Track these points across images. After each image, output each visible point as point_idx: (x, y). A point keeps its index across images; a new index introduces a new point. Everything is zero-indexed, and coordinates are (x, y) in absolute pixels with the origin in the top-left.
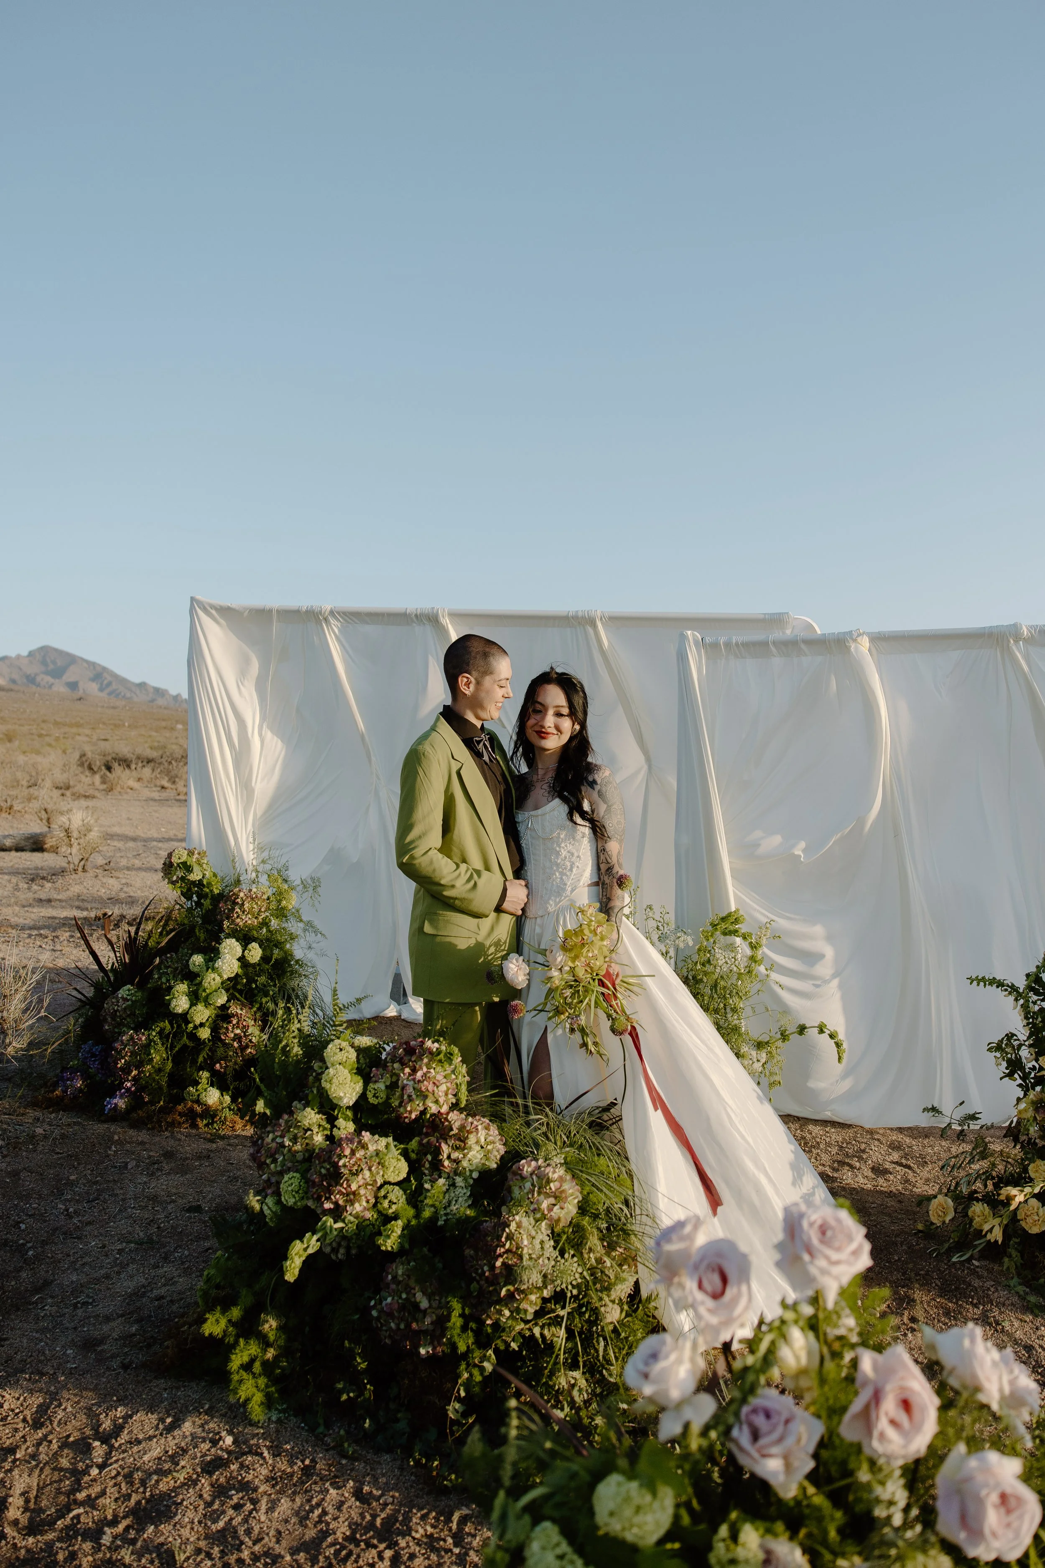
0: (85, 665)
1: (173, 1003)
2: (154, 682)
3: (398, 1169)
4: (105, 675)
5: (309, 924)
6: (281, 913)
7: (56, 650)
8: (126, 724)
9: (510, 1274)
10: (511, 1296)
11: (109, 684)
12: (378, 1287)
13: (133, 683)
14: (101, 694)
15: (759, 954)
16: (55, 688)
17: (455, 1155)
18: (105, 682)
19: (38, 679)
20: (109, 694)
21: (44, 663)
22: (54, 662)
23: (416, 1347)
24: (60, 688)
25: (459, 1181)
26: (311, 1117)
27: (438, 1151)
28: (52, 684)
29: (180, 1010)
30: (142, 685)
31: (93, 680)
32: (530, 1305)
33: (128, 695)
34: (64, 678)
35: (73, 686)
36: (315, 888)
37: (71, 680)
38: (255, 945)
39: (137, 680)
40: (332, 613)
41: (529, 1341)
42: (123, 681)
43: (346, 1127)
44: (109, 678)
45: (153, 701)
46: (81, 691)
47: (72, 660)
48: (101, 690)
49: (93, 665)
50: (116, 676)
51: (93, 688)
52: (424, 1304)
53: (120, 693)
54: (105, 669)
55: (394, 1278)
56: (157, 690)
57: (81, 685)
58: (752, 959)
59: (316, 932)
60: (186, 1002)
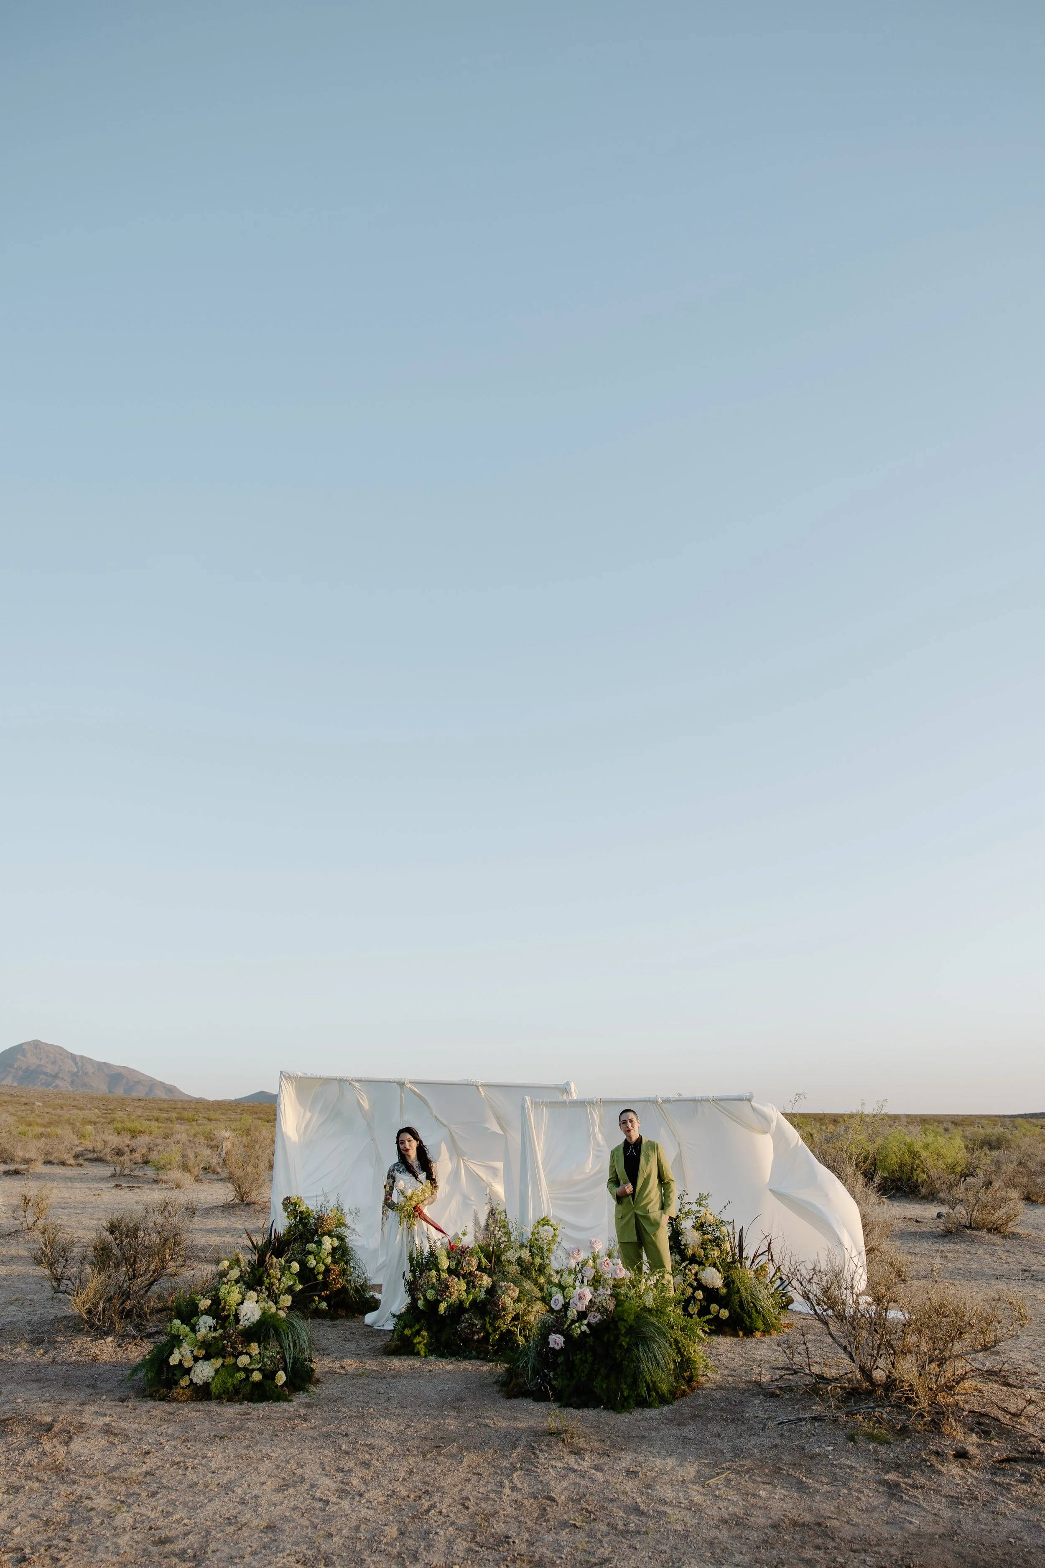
1: (309, 1263)
3: (464, 1286)
5: (353, 1230)
6: (341, 1224)
9: (504, 1309)
10: (504, 1315)
12: (459, 1322)
15: (557, 1233)
17: (480, 1282)
23: (473, 1337)
25: (482, 1289)
26: (434, 1273)
27: (474, 1283)
29: (312, 1266)
32: (509, 1318)
36: (356, 1214)
38: (335, 1239)
40: (352, 1080)
41: (509, 1331)
43: (445, 1275)
52: (477, 1322)
55: (465, 1318)
58: (555, 1235)
59: (356, 1234)
60: (314, 1263)
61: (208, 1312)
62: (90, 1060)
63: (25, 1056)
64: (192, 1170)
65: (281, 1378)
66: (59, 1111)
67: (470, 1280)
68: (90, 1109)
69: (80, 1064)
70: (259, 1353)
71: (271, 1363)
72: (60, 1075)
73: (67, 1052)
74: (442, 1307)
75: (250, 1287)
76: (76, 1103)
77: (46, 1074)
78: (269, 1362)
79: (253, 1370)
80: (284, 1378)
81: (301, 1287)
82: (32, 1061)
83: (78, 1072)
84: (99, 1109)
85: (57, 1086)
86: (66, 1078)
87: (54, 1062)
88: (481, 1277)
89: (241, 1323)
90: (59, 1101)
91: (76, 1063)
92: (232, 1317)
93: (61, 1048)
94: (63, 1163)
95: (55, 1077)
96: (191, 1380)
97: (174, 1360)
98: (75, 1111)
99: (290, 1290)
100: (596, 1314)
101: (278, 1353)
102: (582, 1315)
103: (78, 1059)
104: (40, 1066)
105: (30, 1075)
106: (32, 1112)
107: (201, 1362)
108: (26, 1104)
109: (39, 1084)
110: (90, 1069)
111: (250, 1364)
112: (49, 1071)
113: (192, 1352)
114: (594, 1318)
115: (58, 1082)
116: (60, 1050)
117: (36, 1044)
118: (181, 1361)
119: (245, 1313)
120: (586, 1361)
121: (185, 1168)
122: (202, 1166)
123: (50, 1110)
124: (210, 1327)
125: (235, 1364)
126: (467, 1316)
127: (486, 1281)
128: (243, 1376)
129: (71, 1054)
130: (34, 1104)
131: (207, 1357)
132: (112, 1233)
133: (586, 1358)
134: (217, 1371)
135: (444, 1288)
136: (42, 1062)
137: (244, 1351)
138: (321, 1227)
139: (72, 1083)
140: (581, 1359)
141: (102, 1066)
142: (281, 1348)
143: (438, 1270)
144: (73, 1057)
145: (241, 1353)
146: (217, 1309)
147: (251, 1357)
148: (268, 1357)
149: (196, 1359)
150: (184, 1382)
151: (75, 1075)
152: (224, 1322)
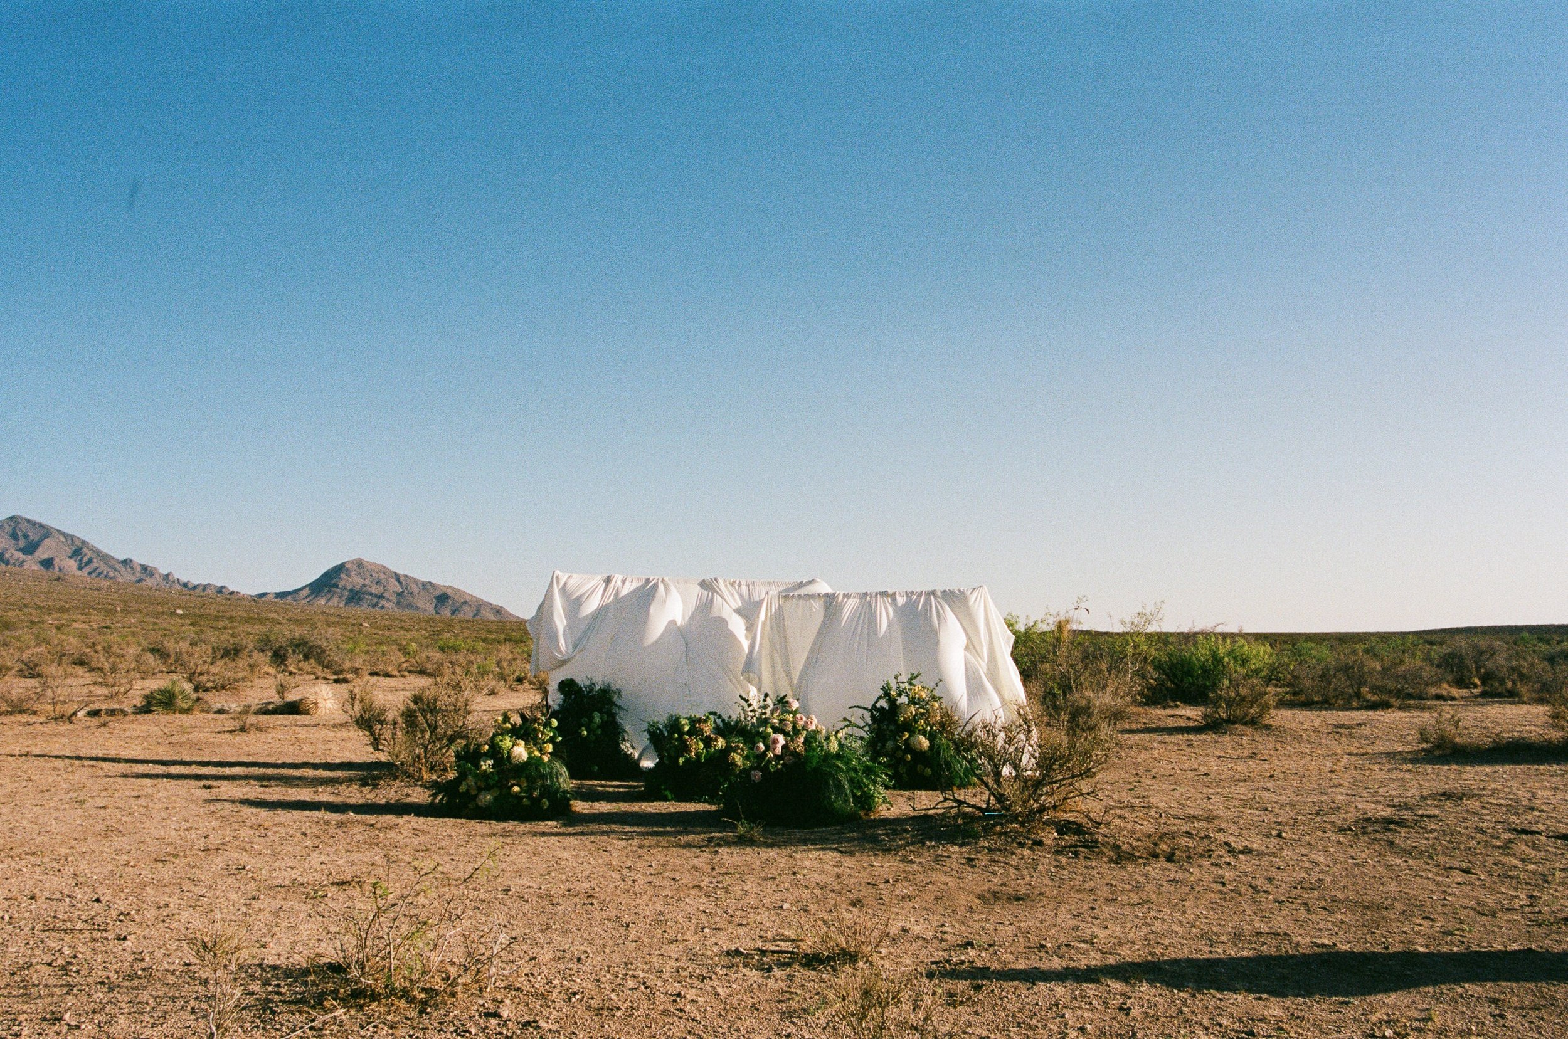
0: (62, 538)
1: (582, 733)
2: (139, 559)
3: (701, 745)
4: (85, 550)
6: (611, 703)
7: (28, 521)
8: (119, 609)
10: (733, 769)
11: (90, 561)
13: (117, 560)
14: (79, 573)
16: (26, 566)
17: (715, 744)
18: (85, 559)
19: (7, 555)
20: (90, 573)
21: (14, 536)
22: (26, 536)
24: (32, 564)
25: (717, 749)
26: (676, 735)
27: (710, 743)
28: (24, 561)
29: (584, 736)
30: (127, 562)
31: (70, 557)
33: (111, 574)
34: (37, 553)
35: (48, 563)
37: (46, 556)
38: (605, 715)
39: (122, 558)
42: (105, 558)
44: (89, 554)
45: (140, 581)
46: (57, 569)
47: (46, 532)
48: (80, 568)
49: (71, 538)
50: (98, 552)
51: (72, 565)
53: (102, 573)
54: (84, 542)
56: (145, 568)
57: (56, 562)
60: (585, 733)
61: (487, 755)
62: (415, 581)
63: (348, 575)
64: (507, 678)
66: (387, 633)
67: (708, 742)
68: (417, 631)
69: (404, 583)
70: (528, 786)
72: (385, 595)
73: (391, 572)
74: (681, 760)
75: (519, 737)
76: (403, 624)
77: (371, 594)
79: (524, 797)
80: (547, 803)
81: (560, 738)
82: (354, 581)
83: (402, 592)
84: (426, 629)
85: (383, 607)
86: (391, 598)
87: (378, 582)
88: (716, 740)
89: (513, 763)
90: (386, 622)
91: (400, 583)
92: (506, 759)
93: (385, 567)
94: (388, 675)
95: (381, 597)
96: (477, 805)
97: (463, 788)
98: (402, 632)
99: (552, 740)
100: (789, 756)
102: (778, 758)
103: (402, 579)
104: (364, 585)
105: (355, 597)
106: (360, 632)
107: (483, 792)
108: (353, 625)
109: (365, 605)
110: (415, 589)
111: (520, 792)
112: (373, 591)
113: (476, 783)
114: (789, 759)
115: (383, 602)
116: (384, 570)
117: (360, 564)
118: (467, 790)
119: (515, 756)
121: (502, 677)
122: (517, 674)
123: (377, 631)
125: (509, 793)
127: (721, 743)
128: (516, 801)
129: (395, 573)
130: (361, 625)
131: (488, 788)
132: (416, 703)
134: (496, 799)
135: (684, 748)
136: (367, 582)
137: (516, 783)
138: (592, 704)
139: (398, 603)
141: (426, 586)
143: (681, 733)
144: (397, 577)
145: (513, 785)
146: (495, 751)
147: (521, 788)
149: (480, 789)
150: (471, 806)
151: (399, 594)
152: (500, 762)
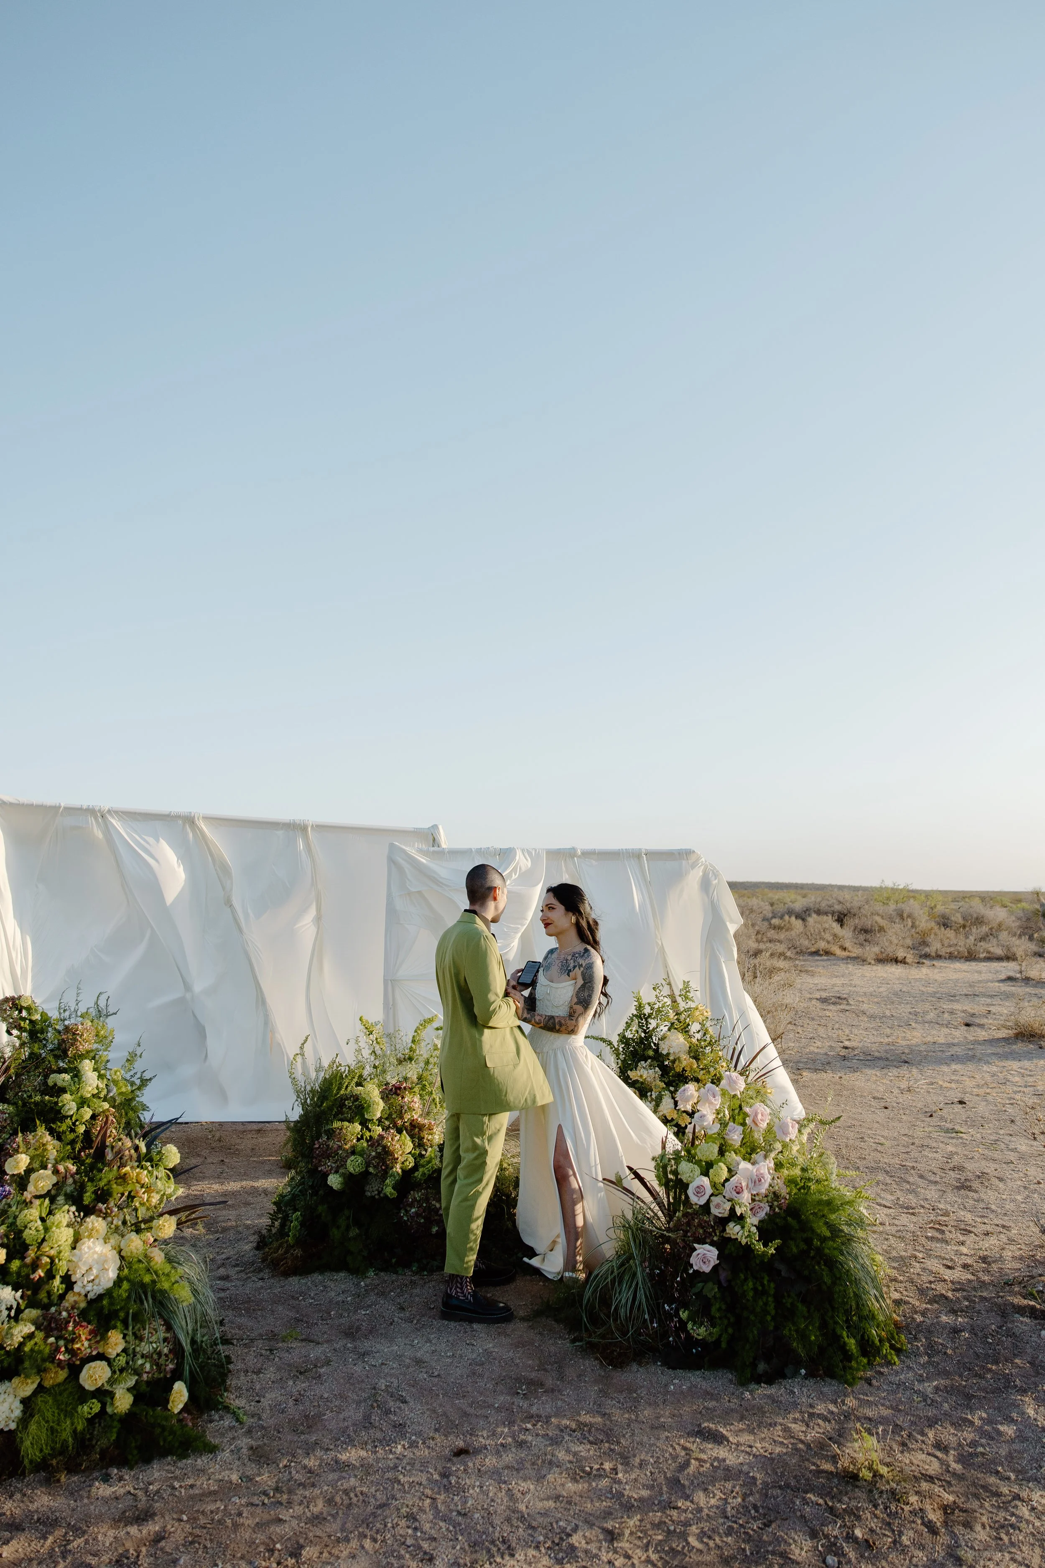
3: (410, 1146)
17: (430, 1137)
26: (356, 1125)
27: (420, 1138)
43: (377, 1130)
55: (415, 1200)
65: (180, 1393)
67: (414, 1133)
70: (124, 1350)
71: (151, 1367)
75: (87, 1211)
78: (148, 1366)
80: (185, 1396)
88: (431, 1129)
89: (77, 1288)
92: (57, 1282)
100: (762, 1205)
101: (165, 1340)
111: (107, 1379)
119: (83, 1269)
120: (764, 1292)
124: (9, 1309)
125: (75, 1383)
126: (418, 1195)
128: (95, 1409)
133: (763, 1285)
135: (380, 1153)
137: (94, 1353)
138: (72, 1045)
140: (755, 1289)
142: (169, 1328)
143: (364, 1123)
145: (91, 1359)
147: (110, 1362)
148: (143, 1356)
152: (36, 1291)
